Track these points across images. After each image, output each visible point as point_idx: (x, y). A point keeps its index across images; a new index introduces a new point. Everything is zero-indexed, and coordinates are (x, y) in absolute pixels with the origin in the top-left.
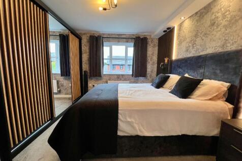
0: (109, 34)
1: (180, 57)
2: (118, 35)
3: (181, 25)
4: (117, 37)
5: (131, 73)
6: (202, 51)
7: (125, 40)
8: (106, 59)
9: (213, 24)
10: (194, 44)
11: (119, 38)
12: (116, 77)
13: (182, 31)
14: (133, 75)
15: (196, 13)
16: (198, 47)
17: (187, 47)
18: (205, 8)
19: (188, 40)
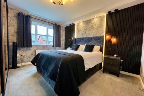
0: (36, 17)
1: (79, 37)
2: (43, 19)
3: (78, 24)
4: (42, 20)
5: (52, 45)
6: (89, 36)
7: (47, 23)
8: (33, 34)
9: (92, 27)
10: (85, 33)
11: (44, 22)
12: (42, 47)
13: (79, 27)
14: (53, 46)
15: (85, 21)
16: (87, 34)
17: (82, 34)
18: (89, 20)
19: (82, 31)
